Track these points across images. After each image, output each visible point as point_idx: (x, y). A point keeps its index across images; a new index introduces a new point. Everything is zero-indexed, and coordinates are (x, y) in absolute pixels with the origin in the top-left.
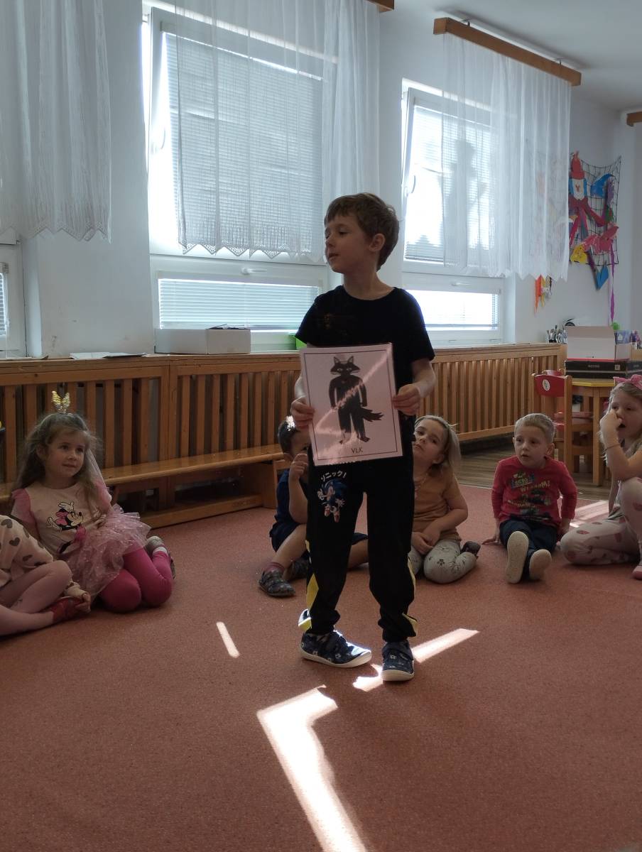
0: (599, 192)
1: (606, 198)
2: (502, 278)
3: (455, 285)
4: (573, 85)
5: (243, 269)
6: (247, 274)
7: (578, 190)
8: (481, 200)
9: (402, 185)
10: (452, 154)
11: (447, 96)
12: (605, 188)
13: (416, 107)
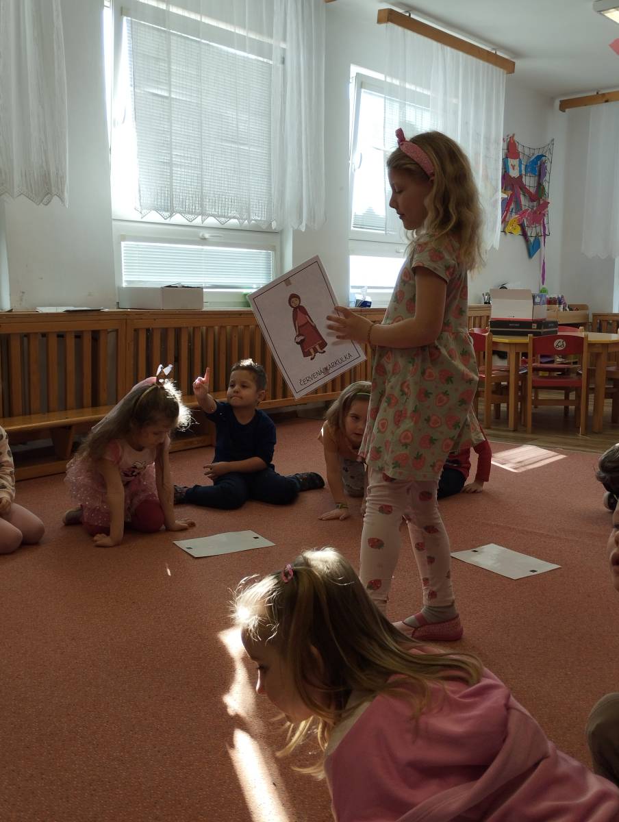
0: (533, 171)
1: (540, 176)
4: (507, 73)
5: (201, 235)
6: (205, 239)
7: (514, 169)
9: (350, 162)
11: (389, 80)
12: (538, 167)
13: (363, 90)
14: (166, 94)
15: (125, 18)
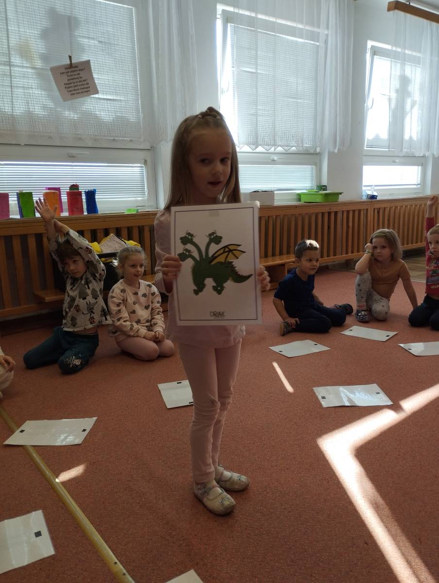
2: (424, 156)
3: (395, 162)
5: (272, 158)
6: (274, 160)
8: (413, 111)
9: (365, 105)
10: (396, 84)
11: (394, 49)
13: (375, 56)
14: (254, 71)
15: (229, 24)
